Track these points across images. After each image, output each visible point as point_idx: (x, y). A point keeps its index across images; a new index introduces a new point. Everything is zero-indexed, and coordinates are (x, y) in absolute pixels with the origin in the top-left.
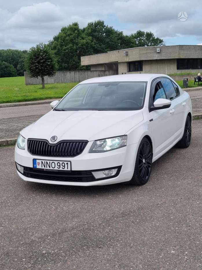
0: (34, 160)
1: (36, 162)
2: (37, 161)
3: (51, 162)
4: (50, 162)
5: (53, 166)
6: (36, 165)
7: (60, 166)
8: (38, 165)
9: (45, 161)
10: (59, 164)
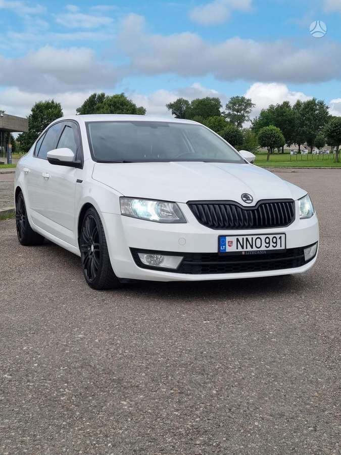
0: (221, 239)
1: (224, 242)
2: (228, 239)
3: (255, 237)
4: (252, 238)
5: (258, 245)
6: (225, 248)
7: (269, 243)
8: (230, 246)
9: (243, 237)
10: (267, 241)
